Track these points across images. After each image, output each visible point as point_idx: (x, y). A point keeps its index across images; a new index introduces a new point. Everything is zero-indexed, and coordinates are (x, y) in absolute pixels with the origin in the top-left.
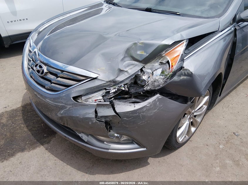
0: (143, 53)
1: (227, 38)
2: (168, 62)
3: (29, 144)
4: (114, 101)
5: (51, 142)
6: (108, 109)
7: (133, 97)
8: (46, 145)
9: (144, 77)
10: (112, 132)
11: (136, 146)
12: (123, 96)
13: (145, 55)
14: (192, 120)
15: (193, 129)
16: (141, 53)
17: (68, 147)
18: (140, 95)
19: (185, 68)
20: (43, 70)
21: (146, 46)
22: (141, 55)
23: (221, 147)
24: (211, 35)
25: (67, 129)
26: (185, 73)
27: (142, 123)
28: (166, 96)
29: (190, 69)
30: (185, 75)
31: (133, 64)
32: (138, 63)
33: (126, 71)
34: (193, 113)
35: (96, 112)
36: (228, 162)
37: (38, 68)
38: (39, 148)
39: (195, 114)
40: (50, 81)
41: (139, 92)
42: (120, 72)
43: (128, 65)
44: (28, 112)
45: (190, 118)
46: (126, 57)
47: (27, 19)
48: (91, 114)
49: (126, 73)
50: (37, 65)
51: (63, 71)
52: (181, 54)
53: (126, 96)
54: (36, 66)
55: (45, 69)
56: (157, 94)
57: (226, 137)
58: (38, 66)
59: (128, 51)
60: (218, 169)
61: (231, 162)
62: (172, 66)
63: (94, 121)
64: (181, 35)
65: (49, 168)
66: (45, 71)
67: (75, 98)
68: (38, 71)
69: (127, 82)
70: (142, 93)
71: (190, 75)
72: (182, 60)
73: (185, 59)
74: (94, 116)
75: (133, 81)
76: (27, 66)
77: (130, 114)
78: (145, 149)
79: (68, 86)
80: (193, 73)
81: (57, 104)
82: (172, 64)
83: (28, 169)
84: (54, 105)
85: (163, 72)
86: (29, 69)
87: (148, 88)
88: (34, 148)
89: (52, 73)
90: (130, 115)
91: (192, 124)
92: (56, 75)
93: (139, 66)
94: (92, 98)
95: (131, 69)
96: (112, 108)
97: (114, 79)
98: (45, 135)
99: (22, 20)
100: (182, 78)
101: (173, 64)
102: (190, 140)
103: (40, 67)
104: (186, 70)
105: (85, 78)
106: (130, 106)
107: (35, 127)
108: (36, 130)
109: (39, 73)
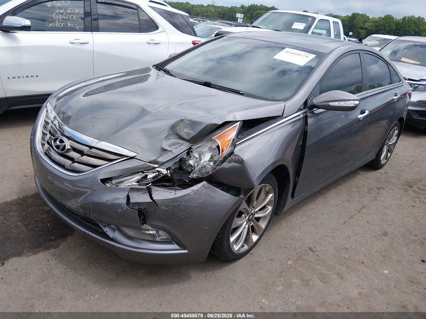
0: (191, 132)
1: (289, 127)
2: (218, 147)
3: (28, 247)
4: (152, 187)
5: (61, 247)
6: (143, 195)
7: (176, 185)
8: (53, 251)
9: (191, 162)
10: (146, 226)
11: (175, 246)
12: (164, 184)
13: (193, 133)
14: (252, 224)
15: (255, 238)
16: (188, 132)
17: (84, 254)
18: (185, 183)
19: (235, 153)
20: (65, 145)
21: (193, 124)
22: (188, 134)
23: (289, 263)
24: (273, 121)
25: (87, 224)
26: (235, 159)
27: (183, 215)
28: (217, 187)
29: (240, 155)
30: (235, 161)
31: (178, 143)
32: (184, 142)
33: (170, 151)
34: (253, 214)
35: (128, 198)
36: (295, 281)
37: (58, 142)
38: (43, 253)
39: (256, 216)
40: (72, 159)
41: (185, 180)
42: (163, 151)
43: (173, 144)
44: (28, 207)
45: (249, 220)
46: (171, 134)
47: (37, 76)
48: (122, 200)
49: (170, 153)
50: (57, 139)
51: (91, 147)
52: (233, 138)
53: (168, 184)
54: (55, 140)
55: (68, 144)
56: (203, 181)
57: (298, 253)
58: (59, 140)
59: (173, 128)
60: (281, 288)
61: (298, 281)
62: (223, 151)
63: (125, 208)
64: (234, 116)
65: (55, 277)
66: (68, 147)
67: (104, 181)
68: (58, 147)
69: (170, 165)
70: (187, 181)
71: (241, 162)
72: (234, 145)
73: (237, 144)
74: (125, 202)
75: (177, 166)
76: (40, 142)
77: (170, 202)
78: (186, 251)
79: (95, 166)
80: (244, 159)
81: (77, 189)
82: (222, 149)
83: (27, 277)
84: (73, 191)
85: (212, 157)
86: (43, 145)
87: (195, 175)
88: (36, 253)
89: (75, 150)
90: (170, 204)
91: (253, 230)
92: (82, 153)
93: (185, 146)
94: (125, 182)
95: (176, 148)
96: (148, 194)
97: (156, 159)
98: (52, 238)
99: (30, 77)
100: (232, 164)
101: (224, 149)
102: (251, 252)
103: (62, 141)
104: (236, 155)
105: (119, 157)
106: (171, 192)
107: (37, 227)
108: (39, 231)
109: (58, 149)
